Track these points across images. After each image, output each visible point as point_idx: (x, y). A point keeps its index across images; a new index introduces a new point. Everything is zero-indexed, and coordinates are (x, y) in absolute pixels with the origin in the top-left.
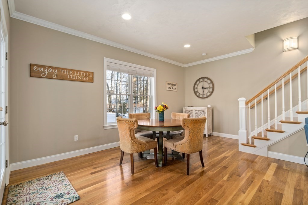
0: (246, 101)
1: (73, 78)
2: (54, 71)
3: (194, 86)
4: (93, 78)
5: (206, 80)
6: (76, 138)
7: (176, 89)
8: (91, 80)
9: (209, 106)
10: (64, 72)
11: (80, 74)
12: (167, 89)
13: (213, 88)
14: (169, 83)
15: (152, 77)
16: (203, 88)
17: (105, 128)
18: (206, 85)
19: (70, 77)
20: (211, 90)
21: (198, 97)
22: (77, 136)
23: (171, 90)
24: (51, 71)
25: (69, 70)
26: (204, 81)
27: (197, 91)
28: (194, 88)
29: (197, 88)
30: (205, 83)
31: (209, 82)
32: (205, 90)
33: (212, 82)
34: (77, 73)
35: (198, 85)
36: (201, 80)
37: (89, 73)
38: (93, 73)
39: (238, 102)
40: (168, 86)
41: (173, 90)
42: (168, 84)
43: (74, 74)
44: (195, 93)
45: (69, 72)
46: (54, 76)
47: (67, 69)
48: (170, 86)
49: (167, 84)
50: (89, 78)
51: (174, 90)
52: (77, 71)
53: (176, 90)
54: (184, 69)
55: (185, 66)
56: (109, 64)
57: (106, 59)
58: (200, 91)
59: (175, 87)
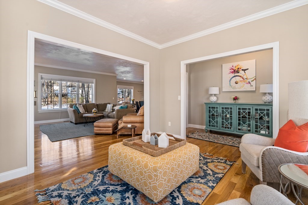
40: (138, 92)
59: (141, 92)
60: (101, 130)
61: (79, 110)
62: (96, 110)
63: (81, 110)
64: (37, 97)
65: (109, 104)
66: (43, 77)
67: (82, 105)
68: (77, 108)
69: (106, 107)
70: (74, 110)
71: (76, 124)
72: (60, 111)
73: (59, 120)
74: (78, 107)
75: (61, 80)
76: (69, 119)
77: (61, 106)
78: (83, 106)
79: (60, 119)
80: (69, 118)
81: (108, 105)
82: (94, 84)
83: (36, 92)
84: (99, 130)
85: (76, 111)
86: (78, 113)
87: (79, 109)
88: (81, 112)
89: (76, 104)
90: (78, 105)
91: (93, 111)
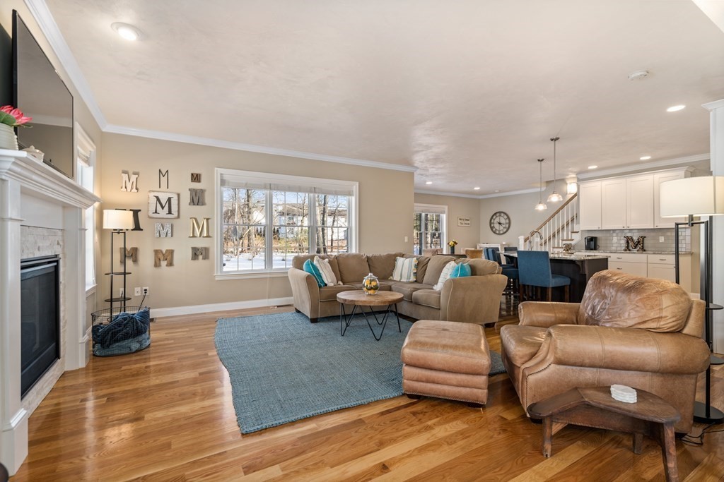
0: (524, 238)
3: (491, 220)
5: (502, 214)
7: (469, 224)
9: (504, 243)
12: (459, 225)
13: (510, 223)
14: (461, 218)
15: (443, 213)
16: (500, 223)
18: (503, 221)
20: (507, 226)
21: (495, 232)
23: (464, 225)
26: (500, 216)
27: (494, 226)
28: (491, 223)
29: (493, 223)
30: (501, 218)
31: (506, 217)
32: (501, 225)
33: (508, 218)
35: (494, 220)
36: (498, 215)
39: (519, 240)
40: (460, 221)
44: (492, 228)
48: (462, 221)
51: (467, 226)
53: (469, 226)
54: (480, 201)
55: (481, 197)
58: (497, 226)
59: (468, 222)
60: (433, 382)
61: (320, 275)
62: (374, 280)
63: (328, 277)
64: (210, 235)
65: (402, 256)
66: (224, 178)
67: (327, 260)
68: (315, 267)
69: (394, 267)
70: (308, 278)
71: (314, 321)
72: (268, 276)
73: (266, 300)
74: (318, 265)
75: (271, 187)
76: (292, 298)
77: (269, 261)
78: (330, 262)
79: (269, 298)
80: (292, 296)
81: (400, 260)
82: (353, 198)
83: (209, 221)
84: (428, 381)
85: (314, 281)
86: (320, 287)
87: (321, 272)
88: (326, 282)
89: (312, 258)
90: (318, 261)
91: (366, 282)
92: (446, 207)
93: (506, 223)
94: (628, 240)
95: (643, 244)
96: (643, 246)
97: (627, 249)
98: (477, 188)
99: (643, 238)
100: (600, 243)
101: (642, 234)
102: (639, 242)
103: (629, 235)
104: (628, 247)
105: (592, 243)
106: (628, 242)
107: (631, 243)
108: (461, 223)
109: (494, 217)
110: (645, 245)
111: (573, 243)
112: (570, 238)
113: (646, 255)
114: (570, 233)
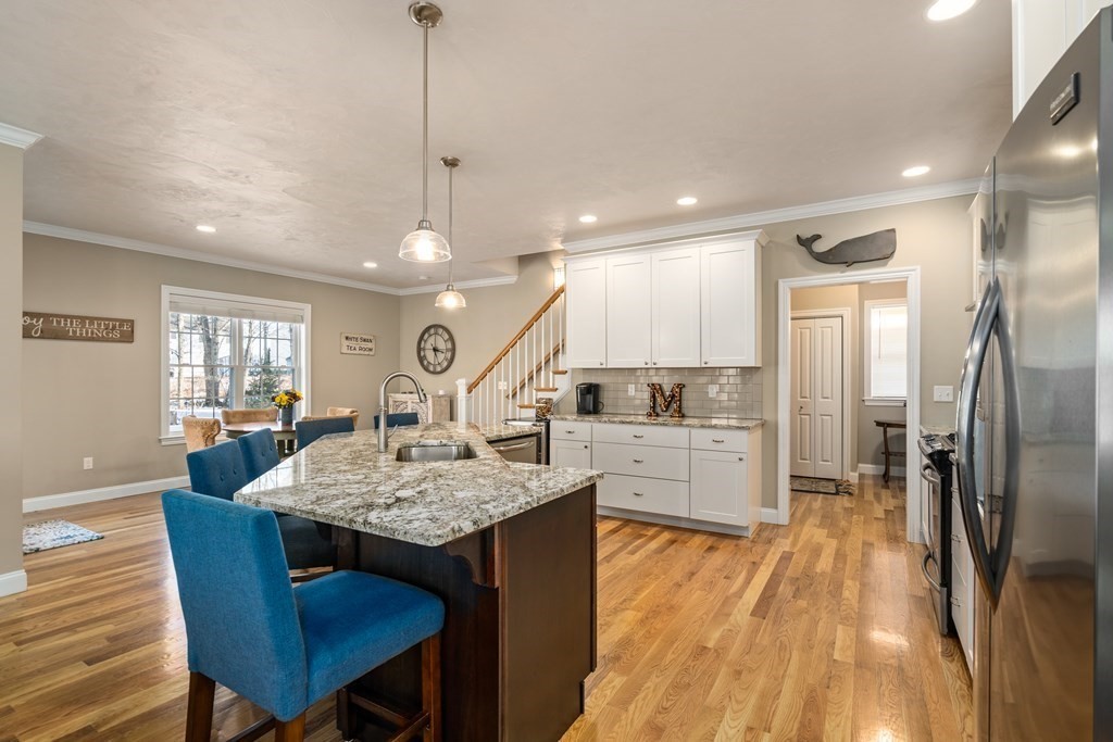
0: (467, 384)
1: (81, 334)
2: (34, 322)
3: (419, 343)
4: (133, 331)
5: (440, 331)
6: (88, 463)
7: (371, 350)
8: (128, 337)
9: (441, 393)
10: (59, 322)
11: (99, 325)
12: (345, 350)
13: (453, 350)
14: (350, 336)
15: (298, 322)
16: (435, 350)
17: (163, 443)
18: (441, 345)
19: (74, 332)
20: (449, 355)
21: (426, 369)
22: (91, 459)
23: (357, 352)
24: (28, 321)
25: (72, 317)
26: (436, 333)
27: (425, 356)
28: (419, 349)
29: (424, 349)
30: (439, 338)
31: (446, 336)
32: (438, 354)
33: (451, 338)
34: (91, 323)
35: (425, 341)
36: (432, 331)
37: (122, 322)
38: (132, 322)
39: (457, 386)
40: (346, 343)
41: (362, 352)
42: (347, 338)
43: (83, 326)
44: (421, 360)
45: (72, 323)
46: (36, 333)
47: (66, 317)
48: (352, 343)
49: (344, 340)
50: (123, 332)
51: (366, 353)
52: (92, 319)
53: (371, 353)
54: (398, 300)
55: (402, 292)
56: (176, 299)
57: (166, 290)
58: (430, 355)
59: (369, 345)
92: (308, 308)
93: (447, 350)
94: (656, 390)
95: (680, 400)
96: (680, 407)
97: (653, 412)
98: (370, 265)
99: (681, 386)
100: (607, 398)
101: (677, 379)
102: (673, 396)
103: (655, 380)
104: (654, 407)
105: (590, 398)
106: (654, 396)
107: (659, 400)
108: (349, 348)
109: (426, 336)
110: (684, 404)
111: (555, 396)
112: (551, 386)
113: (686, 430)
114: (551, 374)
